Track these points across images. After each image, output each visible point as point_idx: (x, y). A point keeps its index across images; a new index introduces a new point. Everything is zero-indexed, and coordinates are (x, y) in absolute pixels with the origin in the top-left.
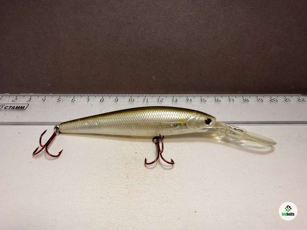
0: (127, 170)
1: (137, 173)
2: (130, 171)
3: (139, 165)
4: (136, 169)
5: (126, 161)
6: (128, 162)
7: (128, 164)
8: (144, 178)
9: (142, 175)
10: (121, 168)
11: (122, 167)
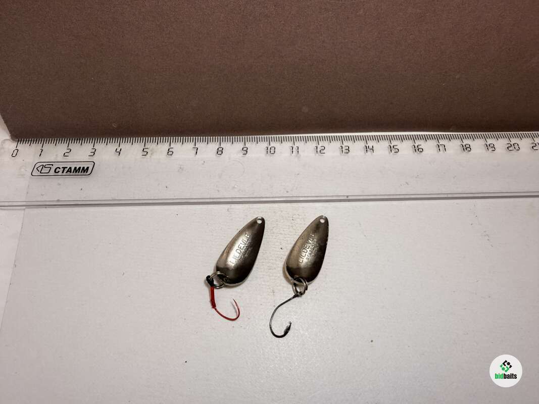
0: (270, 279)
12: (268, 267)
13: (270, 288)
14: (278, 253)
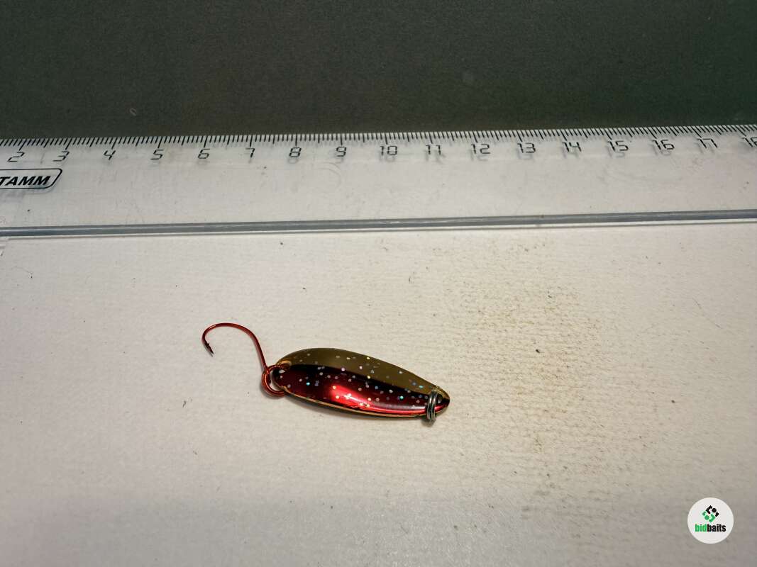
0: (527, 414)
1: (566, 425)
2: (539, 420)
3: (563, 395)
4: (558, 410)
5: (515, 384)
6: (522, 384)
7: (525, 394)
8: (598, 444)
9: (588, 434)
10: (508, 411)
11: (508, 406)
12: (517, 388)
13: (529, 435)
14: (533, 360)
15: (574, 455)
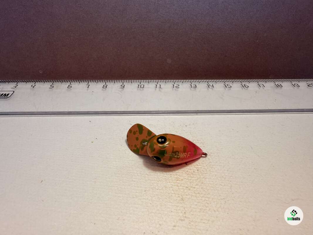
0: (179, 188)
1: (195, 193)
2: (184, 191)
3: (194, 181)
4: (192, 187)
5: (175, 177)
7: (180, 180)
8: (207, 201)
9: (203, 197)
11: (172, 185)
13: (179, 197)
15: (196, 205)
